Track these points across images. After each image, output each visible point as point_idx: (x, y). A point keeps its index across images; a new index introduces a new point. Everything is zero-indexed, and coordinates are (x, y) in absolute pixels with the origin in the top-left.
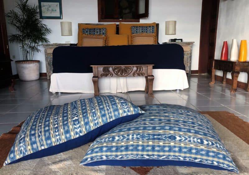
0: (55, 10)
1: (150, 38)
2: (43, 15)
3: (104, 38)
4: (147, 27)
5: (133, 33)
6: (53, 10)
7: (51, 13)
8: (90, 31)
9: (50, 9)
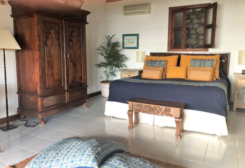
0: (134, 42)
1: (206, 72)
2: (125, 46)
3: (161, 70)
4: (206, 60)
5: (191, 66)
6: (132, 42)
7: (130, 44)
8: (151, 63)
9: (130, 41)
